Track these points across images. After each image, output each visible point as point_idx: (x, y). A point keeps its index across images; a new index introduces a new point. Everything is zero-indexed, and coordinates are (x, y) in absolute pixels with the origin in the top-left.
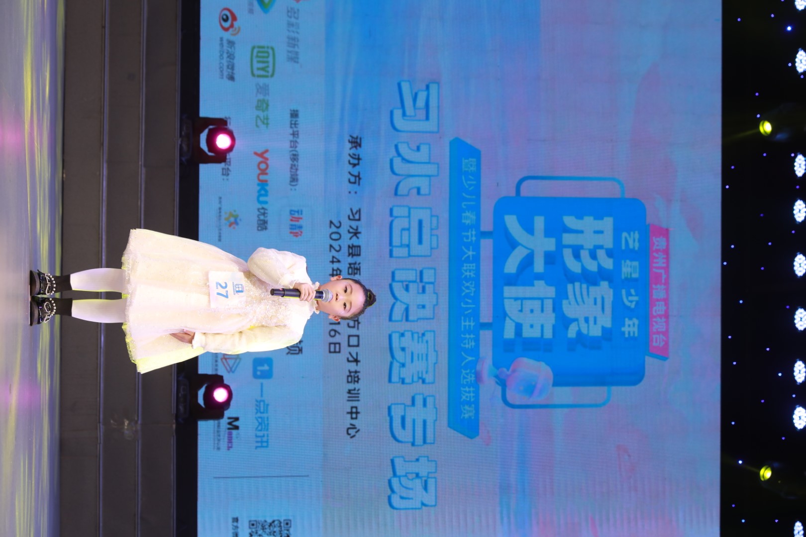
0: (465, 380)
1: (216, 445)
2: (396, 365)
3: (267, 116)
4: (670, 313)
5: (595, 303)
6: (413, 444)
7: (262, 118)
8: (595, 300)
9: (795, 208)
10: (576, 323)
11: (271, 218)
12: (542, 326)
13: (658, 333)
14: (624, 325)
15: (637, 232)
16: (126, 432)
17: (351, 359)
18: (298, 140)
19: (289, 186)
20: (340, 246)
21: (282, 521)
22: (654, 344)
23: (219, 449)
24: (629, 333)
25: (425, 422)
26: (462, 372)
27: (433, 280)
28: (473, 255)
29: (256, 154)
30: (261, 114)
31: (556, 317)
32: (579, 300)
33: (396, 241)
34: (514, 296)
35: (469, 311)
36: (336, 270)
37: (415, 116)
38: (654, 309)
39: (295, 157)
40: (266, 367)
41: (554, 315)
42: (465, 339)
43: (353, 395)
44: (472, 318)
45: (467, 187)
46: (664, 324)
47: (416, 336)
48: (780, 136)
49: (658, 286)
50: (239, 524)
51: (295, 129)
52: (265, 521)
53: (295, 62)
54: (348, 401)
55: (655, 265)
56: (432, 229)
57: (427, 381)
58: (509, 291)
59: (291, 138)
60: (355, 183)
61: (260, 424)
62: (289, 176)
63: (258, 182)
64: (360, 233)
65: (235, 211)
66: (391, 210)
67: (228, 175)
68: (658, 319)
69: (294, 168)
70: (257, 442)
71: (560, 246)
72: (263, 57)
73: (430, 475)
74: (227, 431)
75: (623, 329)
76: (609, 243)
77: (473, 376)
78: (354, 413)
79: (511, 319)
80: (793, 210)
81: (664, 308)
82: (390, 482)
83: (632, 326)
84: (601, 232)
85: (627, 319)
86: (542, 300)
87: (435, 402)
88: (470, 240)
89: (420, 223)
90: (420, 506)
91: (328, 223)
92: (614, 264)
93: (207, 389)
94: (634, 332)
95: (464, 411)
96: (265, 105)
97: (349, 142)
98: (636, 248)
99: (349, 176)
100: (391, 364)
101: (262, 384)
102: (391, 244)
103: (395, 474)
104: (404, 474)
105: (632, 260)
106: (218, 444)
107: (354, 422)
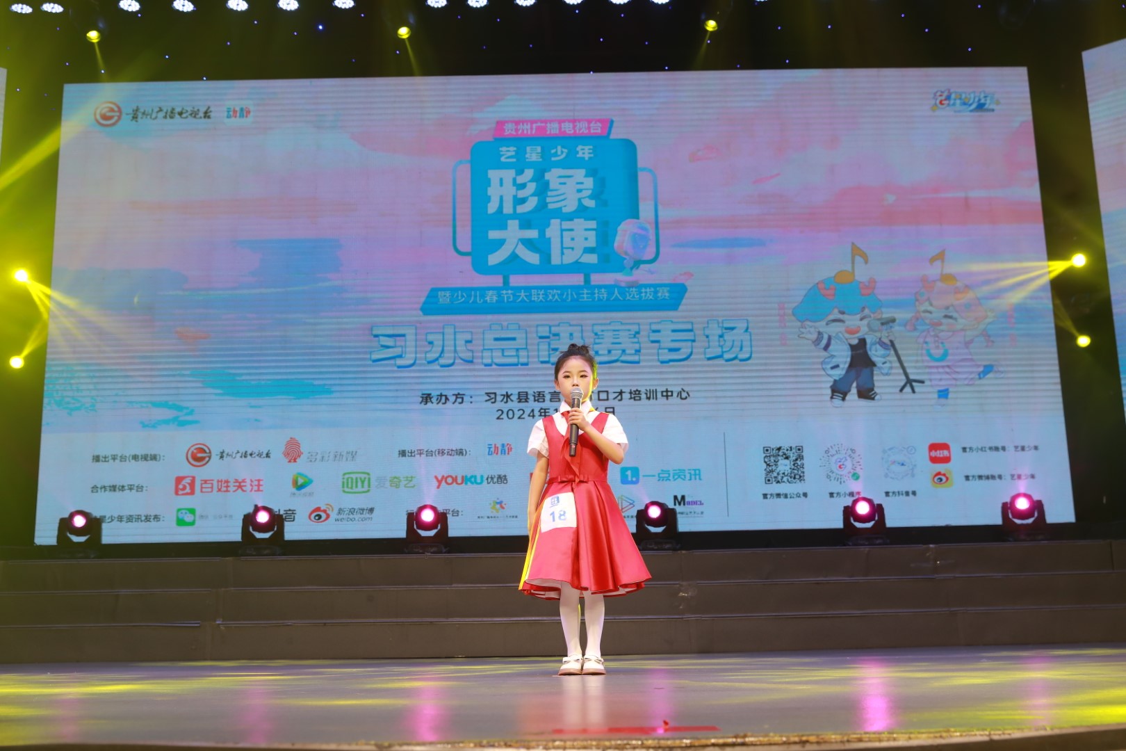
0: (636, 296)
1: (699, 515)
2: (623, 358)
3: (404, 478)
4: (572, 118)
5: (565, 184)
6: (694, 341)
7: (406, 482)
8: (561, 184)
9: (475, 6)
10: (582, 200)
11: (496, 474)
12: (586, 230)
13: (589, 128)
14: (584, 158)
15: (500, 149)
16: (690, 594)
17: (619, 397)
18: (426, 450)
19: (466, 457)
20: (519, 410)
21: (765, 455)
22: (599, 131)
23: (702, 513)
24: (590, 153)
25: (674, 331)
26: (629, 300)
27: (547, 329)
28: (524, 292)
29: (438, 487)
30: (403, 483)
31: (578, 218)
32: (562, 197)
33: (514, 360)
34: (560, 254)
35: (574, 293)
36: (541, 413)
37: (402, 347)
38: (568, 132)
39: (441, 452)
40: (629, 473)
41: (575, 220)
42: (598, 296)
43: (651, 395)
44: (581, 292)
45: (464, 299)
46: (581, 123)
47: (597, 341)
48: (412, 21)
49: (548, 129)
50: (768, 492)
51: (416, 453)
52: (765, 470)
53: (356, 454)
54: (656, 399)
55: (529, 132)
56: (502, 329)
57: (638, 330)
58: (556, 260)
59: (423, 456)
60: (463, 398)
61: (679, 476)
62: (457, 457)
63: (464, 484)
64: (507, 393)
65: (490, 504)
66: (486, 365)
67: (458, 511)
68: (577, 128)
69: (451, 453)
70: (695, 479)
71: (514, 216)
72: (352, 482)
73: (721, 325)
74: (686, 505)
75: (587, 159)
76: (512, 173)
77: (631, 289)
78: (667, 394)
79: (580, 258)
80: (477, 8)
81: (567, 124)
82: (727, 360)
83: (583, 151)
84: (501, 180)
85: (578, 156)
86: (562, 230)
87: (655, 323)
88: (511, 296)
89: (496, 339)
90: (748, 334)
91: (499, 420)
92: (529, 168)
93: (648, 525)
94: (589, 149)
95: (663, 297)
96: (395, 480)
97: (426, 404)
98: (515, 149)
99: (457, 403)
100: (623, 362)
101: (644, 476)
102: (517, 365)
103: (721, 357)
104: (720, 350)
105: (526, 153)
106: (698, 514)
107: (675, 394)
